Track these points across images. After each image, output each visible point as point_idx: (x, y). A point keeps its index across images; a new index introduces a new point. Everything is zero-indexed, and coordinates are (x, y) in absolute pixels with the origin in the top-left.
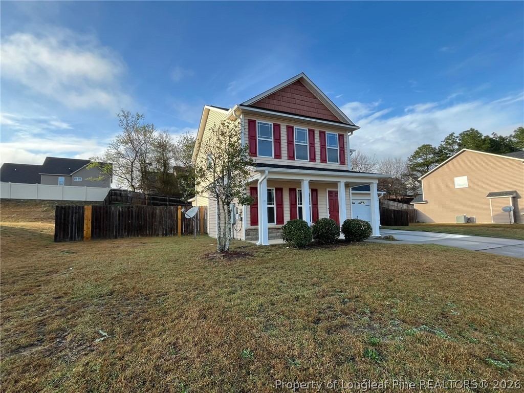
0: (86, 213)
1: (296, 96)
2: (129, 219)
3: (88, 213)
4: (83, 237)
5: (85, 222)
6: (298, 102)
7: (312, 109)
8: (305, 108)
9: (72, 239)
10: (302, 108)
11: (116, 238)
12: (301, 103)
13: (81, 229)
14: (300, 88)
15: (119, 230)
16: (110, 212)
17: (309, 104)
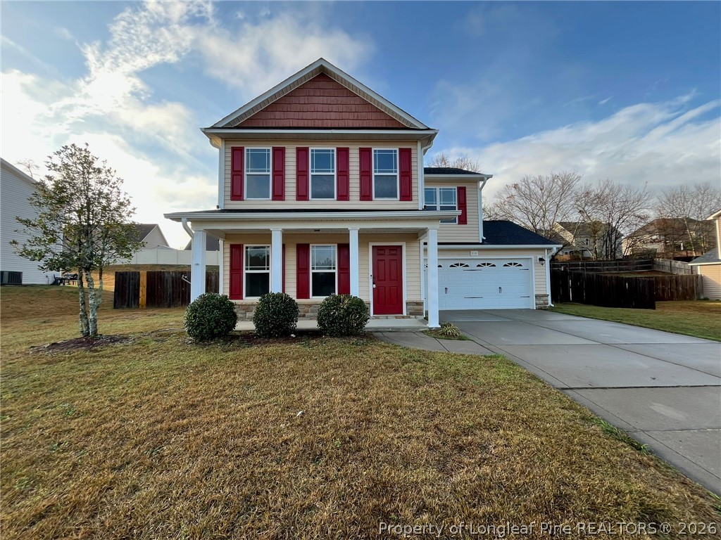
0: (141, 279)
1: (316, 100)
2: (183, 287)
3: (143, 280)
4: (138, 304)
5: (141, 288)
6: (320, 107)
7: (345, 115)
8: (333, 115)
9: (129, 306)
10: (328, 115)
11: (169, 306)
12: (326, 108)
13: (137, 296)
14: (322, 84)
15: (173, 297)
16: (164, 278)
17: (341, 108)
